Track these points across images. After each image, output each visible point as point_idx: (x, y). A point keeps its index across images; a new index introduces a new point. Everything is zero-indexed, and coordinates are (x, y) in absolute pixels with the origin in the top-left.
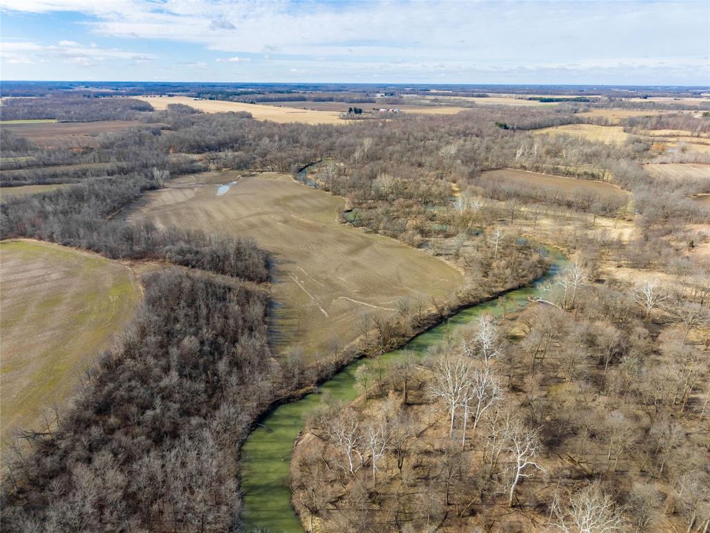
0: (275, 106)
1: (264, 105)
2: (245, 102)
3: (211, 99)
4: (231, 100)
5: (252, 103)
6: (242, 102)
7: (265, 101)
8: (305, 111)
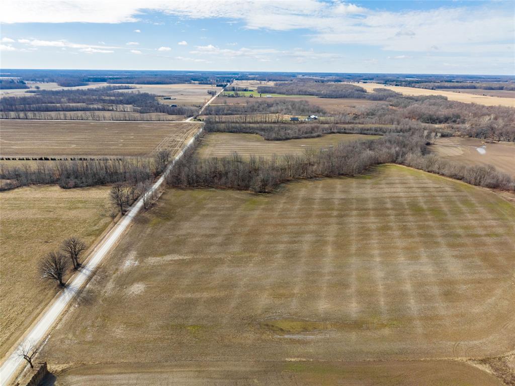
0: (454, 92)
1: (443, 91)
2: (426, 88)
3: (396, 85)
4: (414, 87)
6: (422, 88)
7: (441, 88)
8: (484, 96)
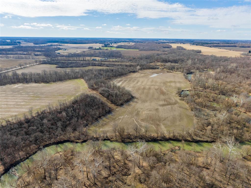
0: (218, 48)
1: (214, 48)
3: (196, 45)
5: (210, 47)
